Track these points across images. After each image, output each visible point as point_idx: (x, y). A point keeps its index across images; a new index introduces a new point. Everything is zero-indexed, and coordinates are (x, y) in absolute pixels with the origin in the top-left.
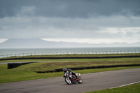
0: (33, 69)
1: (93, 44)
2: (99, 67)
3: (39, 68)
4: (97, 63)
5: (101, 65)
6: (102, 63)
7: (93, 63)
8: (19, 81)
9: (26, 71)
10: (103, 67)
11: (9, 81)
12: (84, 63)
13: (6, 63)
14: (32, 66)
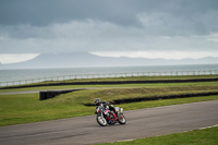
0: (79, 101)
1: (172, 60)
2: (182, 96)
3: (89, 98)
4: (179, 89)
5: (184, 92)
6: (187, 89)
7: (172, 89)
8: (57, 118)
9: (68, 103)
10: (188, 96)
11: (43, 119)
12: (157, 90)
13: (37, 91)
14: (77, 96)
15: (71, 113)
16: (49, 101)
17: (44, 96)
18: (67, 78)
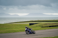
13: (29, 23)
14: (39, 25)
15: (38, 29)
16: (32, 26)
17: (30, 24)
18: (36, 20)
